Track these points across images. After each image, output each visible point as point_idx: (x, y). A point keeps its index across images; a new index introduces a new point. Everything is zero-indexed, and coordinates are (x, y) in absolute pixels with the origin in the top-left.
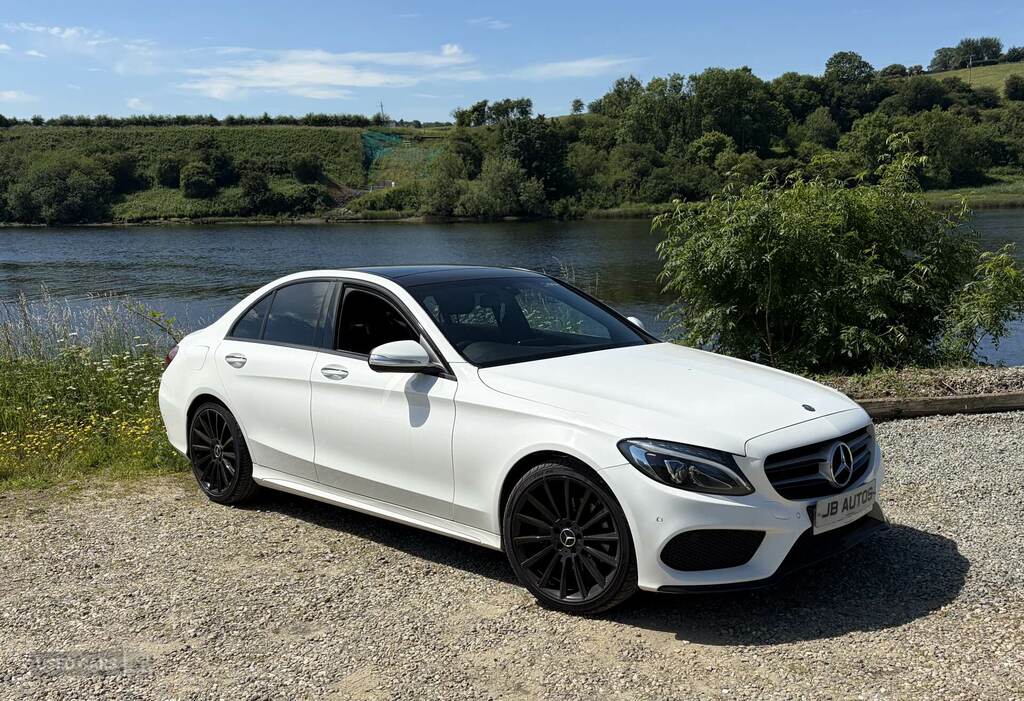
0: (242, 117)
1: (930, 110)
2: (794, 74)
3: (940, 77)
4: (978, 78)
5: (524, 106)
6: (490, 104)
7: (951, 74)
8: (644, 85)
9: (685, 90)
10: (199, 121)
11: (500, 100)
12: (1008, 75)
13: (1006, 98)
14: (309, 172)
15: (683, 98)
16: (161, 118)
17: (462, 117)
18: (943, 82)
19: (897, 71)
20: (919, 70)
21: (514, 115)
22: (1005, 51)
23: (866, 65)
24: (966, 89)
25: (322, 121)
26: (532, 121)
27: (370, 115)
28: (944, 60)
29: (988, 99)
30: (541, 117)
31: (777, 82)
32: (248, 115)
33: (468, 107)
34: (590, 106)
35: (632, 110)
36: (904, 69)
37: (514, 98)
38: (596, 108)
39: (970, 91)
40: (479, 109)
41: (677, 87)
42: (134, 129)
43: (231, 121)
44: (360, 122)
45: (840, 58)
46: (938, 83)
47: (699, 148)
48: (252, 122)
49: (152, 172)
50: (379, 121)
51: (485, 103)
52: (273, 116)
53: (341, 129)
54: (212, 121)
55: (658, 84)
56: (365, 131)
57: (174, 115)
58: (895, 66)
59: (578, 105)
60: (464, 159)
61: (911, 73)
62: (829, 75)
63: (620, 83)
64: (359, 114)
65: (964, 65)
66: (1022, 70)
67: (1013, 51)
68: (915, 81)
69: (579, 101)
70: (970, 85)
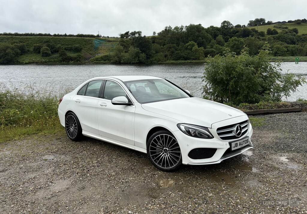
0: (58, 34)
1: (248, 37)
2: (213, 26)
3: (250, 28)
4: (260, 29)
5: (139, 33)
6: (130, 32)
7: (253, 27)
8: (173, 28)
9: (184, 30)
10: (45, 35)
11: (133, 31)
12: (268, 28)
13: (267, 34)
14: (77, 50)
15: (183, 32)
16: (34, 34)
17: (122, 36)
18: (251, 30)
20: (244, 26)
21: (137, 35)
22: (266, 22)
23: (231, 24)
24: (256, 32)
25: (82, 36)
26: (142, 37)
27: (96, 35)
28: (251, 23)
29: (262, 34)
30: (145, 36)
31: (208, 28)
32: (60, 34)
33: (124, 33)
34: (158, 34)
35: (169, 35)
36: (241, 26)
37: (137, 31)
38: (159, 34)
39: (258, 32)
40: (127, 33)
41: (182, 29)
42: (25, 37)
43: (55, 35)
44: (92, 36)
45: (225, 22)
46: (250, 30)
47: (188, 46)
48: (61, 36)
50: (98, 36)
51: (128, 32)
52: (68, 34)
53: (88, 38)
54: (49, 35)
55: (176, 28)
56: (94, 39)
57: (38, 33)
58: (238, 25)
59: (154, 33)
60: (124, 48)
61: (242, 27)
62: (222, 27)
63: (166, 27)
64: (93, 34)
65: (256, 25)
66: (271, 27)
67: (269, 22)
68: (244, 29)
69: (155, 32)
70: (258, 31)
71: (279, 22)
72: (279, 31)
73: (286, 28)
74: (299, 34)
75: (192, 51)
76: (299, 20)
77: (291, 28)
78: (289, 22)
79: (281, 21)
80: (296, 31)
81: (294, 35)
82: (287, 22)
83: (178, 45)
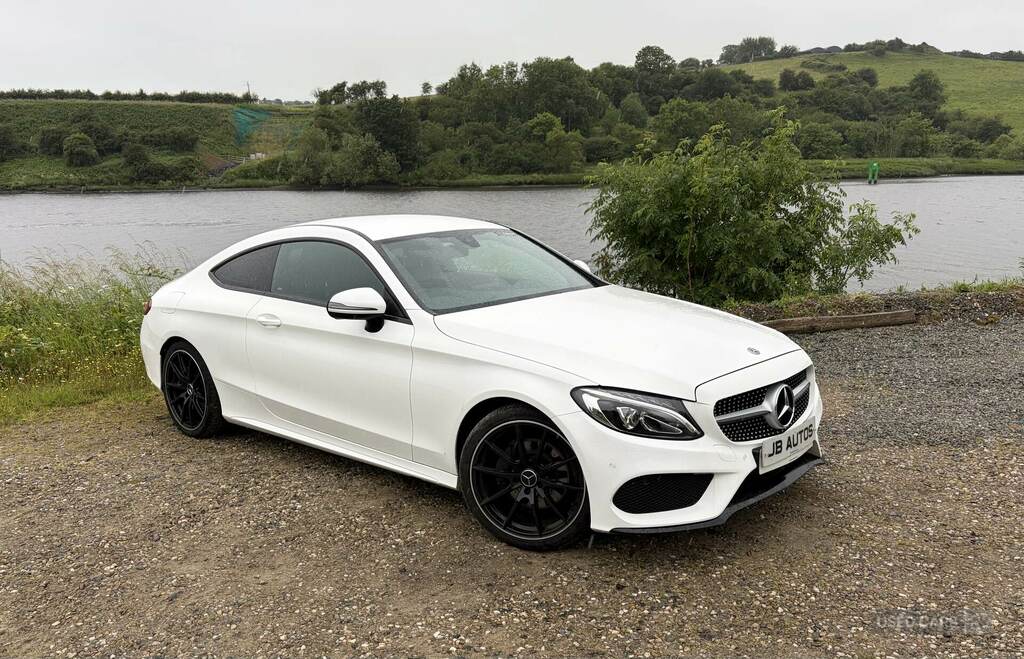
0: (119, 92)
1: (721, 98)
2: (609, 64)
3: (728, 69)
4: (757, 71)
5: (379, 87)
6: (349, 85)
7: (737, 67)
8: (484, 72)
9: (519, 76)
10: (77, 95)
11: (358, 81)
12: (782, 69)
13: (780, 89)
14: (182, 144)
15: (518, 83)
16: (39, 92)
17: (324, 97)
18: (731, 74)
19: (691, 63)
20: (709, 62)
21: (371, 95)
22: (778, 49)
23: (668, 57)
24: (748, 80)
25: (194, 97)
26: (387, 101)
27: (239, 94)
28: (731, 54)
29: (765, 88)
30: (395, 98)
31: (595, 70)
32: (124, 91)
33: (328, 87)
34: (438, 89)
35: (473, 93)
36: (697, 62)
37: (370, 81)
38: (442, 90)
39: (752, 82)
40: (339, 88)
41: (512, 73)
42: (12, 102)
43: (108, 96)
44: (228, 99)
45: (647, 51)
46: (725, 75)
47: (533, 128)
48: (127, 97)
49: (33, 141)
50: (247, 98)
51: (344, 84)
52: (149, 92)
53: (213, 105)
54: (89, 95)
55: (495, 72)
56: (235, 107)
57: (52, 89)
58: (691, 60)
59: (426, 87)
60: (329, 135)
61: (703, 66)
62: (638, 66)
63: (464, 69)
64: (230, 93)
65: (746, 60)
66: (793, 65)
67: (786, 48)
68: (707, 72)
69: (427, 84)
70: (752, 77)
71: (818, 50)
72: (818, 77)
73: (841, 68)
74: (879, 88)
75: (546, 146)
76: (878, 43)
77: (854, 68)
78: (850, 48)
79: (824, 46)
80: (869, 77)
81: (866, 91)
82: (842, 47)
83: (502, 122)
